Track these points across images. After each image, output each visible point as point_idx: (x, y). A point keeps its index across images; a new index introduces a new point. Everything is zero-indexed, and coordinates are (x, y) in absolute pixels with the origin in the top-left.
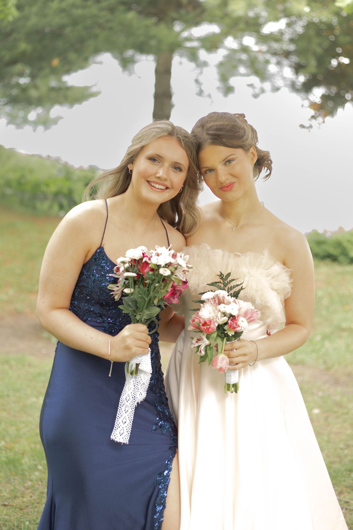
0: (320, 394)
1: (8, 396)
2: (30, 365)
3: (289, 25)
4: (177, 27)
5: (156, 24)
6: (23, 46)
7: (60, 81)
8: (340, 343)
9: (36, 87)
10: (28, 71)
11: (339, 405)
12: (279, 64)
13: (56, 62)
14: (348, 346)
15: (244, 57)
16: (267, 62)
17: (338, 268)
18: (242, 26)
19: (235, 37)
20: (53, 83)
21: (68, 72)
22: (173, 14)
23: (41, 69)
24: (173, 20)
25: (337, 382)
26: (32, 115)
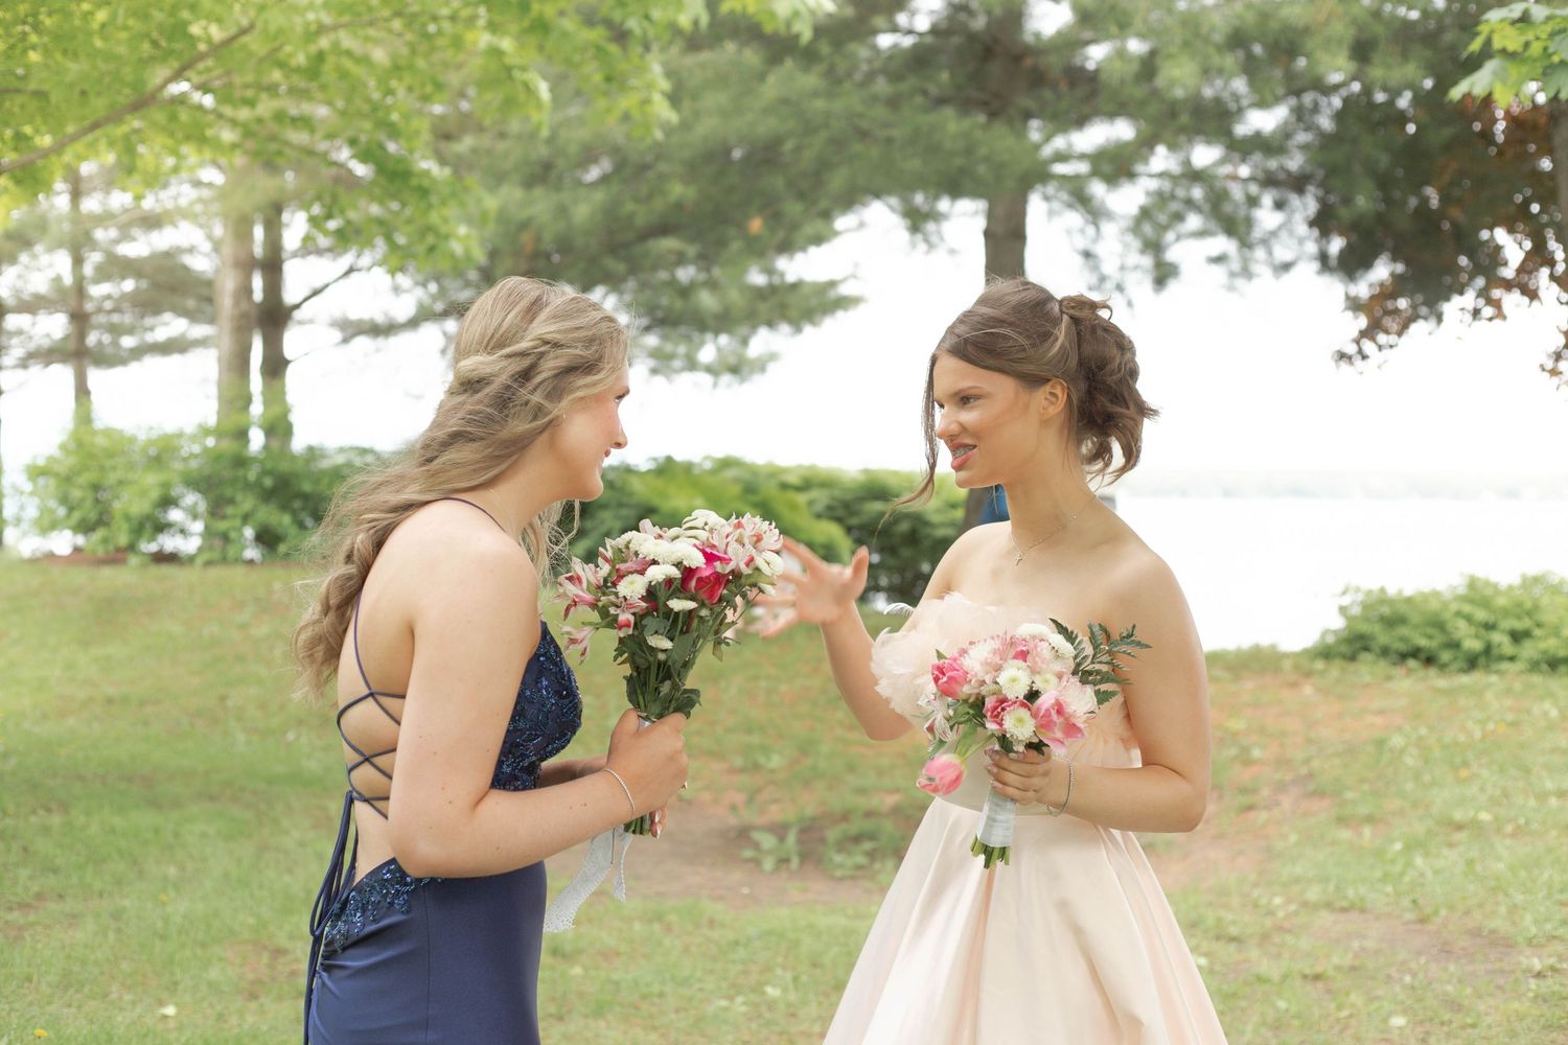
0: (1408, 979)
1: (661, 995)
2: (712, 923)
3: (1299, 113)
4: (1035, 131)
5: (986, 127)
6: (677, 190)
7: (770, 271)
8: (1450, 859)
9: (713, 285)
10: (692, 250)
11: (1455, 1006)
12: (1279, 205)
13: (756, 225)
14: (1470, 863)
15: (1197, 193)
16: (1253, 202)
17: (1436, 680)
18: (1184, 119)
19: (1173, 147)
20: (757, 278)
21: (787, 247)
22: (1026, 102)
23: (722, 243)
24: (1028, 115)
25: (1446, 951)
26: (707, 353)
